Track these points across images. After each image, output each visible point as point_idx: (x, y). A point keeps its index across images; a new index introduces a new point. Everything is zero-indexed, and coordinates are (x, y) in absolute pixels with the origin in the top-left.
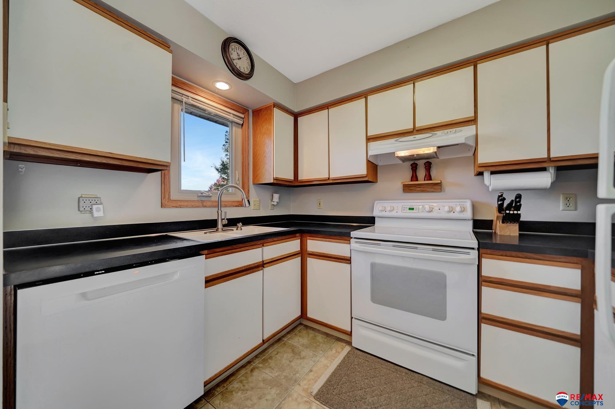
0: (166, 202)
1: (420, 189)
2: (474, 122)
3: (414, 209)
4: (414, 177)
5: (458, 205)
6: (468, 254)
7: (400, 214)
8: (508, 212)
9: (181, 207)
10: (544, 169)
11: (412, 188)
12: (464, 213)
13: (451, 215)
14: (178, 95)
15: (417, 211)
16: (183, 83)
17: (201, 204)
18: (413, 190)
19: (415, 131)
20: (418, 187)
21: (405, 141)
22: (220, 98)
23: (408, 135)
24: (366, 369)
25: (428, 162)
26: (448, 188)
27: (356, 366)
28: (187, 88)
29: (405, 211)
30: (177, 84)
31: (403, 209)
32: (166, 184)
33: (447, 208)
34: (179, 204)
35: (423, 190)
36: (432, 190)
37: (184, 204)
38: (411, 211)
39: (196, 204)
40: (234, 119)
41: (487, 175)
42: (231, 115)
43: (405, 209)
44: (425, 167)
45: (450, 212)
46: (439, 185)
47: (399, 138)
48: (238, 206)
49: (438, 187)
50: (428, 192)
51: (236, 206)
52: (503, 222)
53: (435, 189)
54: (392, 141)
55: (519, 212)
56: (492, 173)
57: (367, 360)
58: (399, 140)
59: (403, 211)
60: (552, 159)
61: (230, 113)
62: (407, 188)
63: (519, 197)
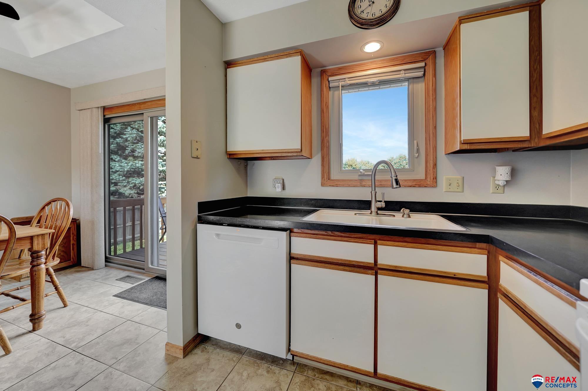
0: (325, 181)
9: (337, 186)
14: (335, 82)
16: (339, 69)
17: (359, 183)
22: (383, 60)
28: (343, 71)
30: (333, 73)
32: (324, 166)
34: (337, 184)
37: (341, 184)
39: (353, 183)
40: (406, 75)
42: (403, 72)
48: (414, 187)
51: (411, 186)
61: (400, 71)
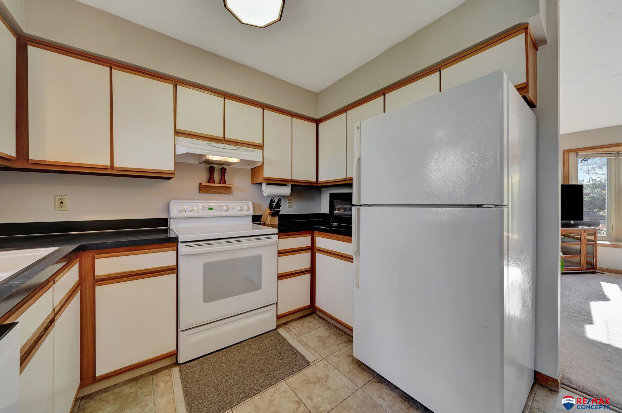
1: (215, 190)
2: (262, 148)
3: (214, 209)
4: (211, 180)
5: (245, 205)
6: (273, 238)
7: (201, 214)
8: (276, 209)
10: (285, 185)
11: (208, 189)
12: (249, 211)
13: (242, 213)
15: (216, 210)
18: (209, 191)
19: (224, 140)
20: (214, 189)
21: (213, 146)
23: (217, 142)
24: (210, 368)
25: (223, 168)
26: (235, 192)
27: (200, 374)
29: (205, 211)
31: (203, 209)
33: (239, 208)
35: (218, 192)
36: (225, 192)
38: (211, 210)
41: (264, 185)
43: (206, 209)
44: (221, 172)
45: (240, 210)
46: (229, 188)
47: (211, 142)
49: (228, 190)
50: (222, 193)
52: (272, 216)
53: (227, 191)
54: (204, 143)
55: (279, 210)
56: (268, 184)
57: (203, 362)
58: (211, 144)
59: (204, 211)
60: (293, 181)
62: (204, 189)
63: (280, 200)
